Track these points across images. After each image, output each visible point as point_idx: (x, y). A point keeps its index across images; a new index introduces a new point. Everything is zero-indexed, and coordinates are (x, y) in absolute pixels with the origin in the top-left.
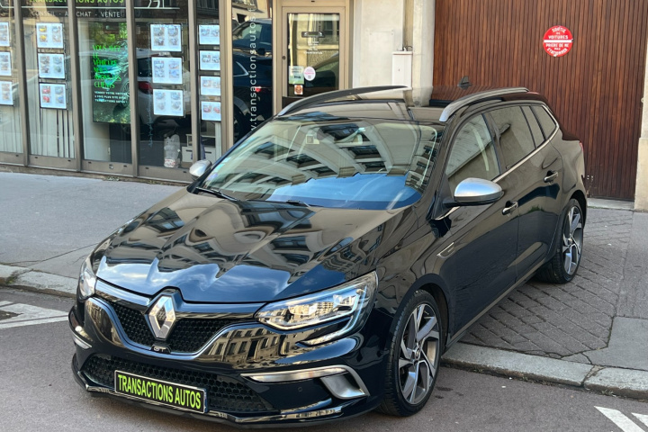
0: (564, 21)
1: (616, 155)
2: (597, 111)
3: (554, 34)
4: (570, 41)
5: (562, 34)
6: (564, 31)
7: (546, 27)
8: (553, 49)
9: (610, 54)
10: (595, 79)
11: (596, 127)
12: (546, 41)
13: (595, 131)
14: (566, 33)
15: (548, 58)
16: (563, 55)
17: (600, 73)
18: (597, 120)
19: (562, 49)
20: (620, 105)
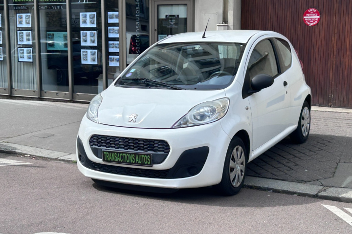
0: (315, 6)
1: (346, 82)
2: (334, 57)
3: (310, 13)
4: (319, 17)
5: (314, 13)
6: (315, 11)
7: (305, 9)
8: (309, 21)
9: (341, 24)
10: (333, 38)
11: (334, 66)
12: (304, 17)
13: (334, 69)
14: (316, 12)
15: (306, 27)
16: (315, 25)
17: (336, 35)
18: (335, 62)
19: (314, 21)
20: (348, 53)
